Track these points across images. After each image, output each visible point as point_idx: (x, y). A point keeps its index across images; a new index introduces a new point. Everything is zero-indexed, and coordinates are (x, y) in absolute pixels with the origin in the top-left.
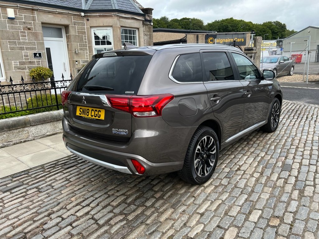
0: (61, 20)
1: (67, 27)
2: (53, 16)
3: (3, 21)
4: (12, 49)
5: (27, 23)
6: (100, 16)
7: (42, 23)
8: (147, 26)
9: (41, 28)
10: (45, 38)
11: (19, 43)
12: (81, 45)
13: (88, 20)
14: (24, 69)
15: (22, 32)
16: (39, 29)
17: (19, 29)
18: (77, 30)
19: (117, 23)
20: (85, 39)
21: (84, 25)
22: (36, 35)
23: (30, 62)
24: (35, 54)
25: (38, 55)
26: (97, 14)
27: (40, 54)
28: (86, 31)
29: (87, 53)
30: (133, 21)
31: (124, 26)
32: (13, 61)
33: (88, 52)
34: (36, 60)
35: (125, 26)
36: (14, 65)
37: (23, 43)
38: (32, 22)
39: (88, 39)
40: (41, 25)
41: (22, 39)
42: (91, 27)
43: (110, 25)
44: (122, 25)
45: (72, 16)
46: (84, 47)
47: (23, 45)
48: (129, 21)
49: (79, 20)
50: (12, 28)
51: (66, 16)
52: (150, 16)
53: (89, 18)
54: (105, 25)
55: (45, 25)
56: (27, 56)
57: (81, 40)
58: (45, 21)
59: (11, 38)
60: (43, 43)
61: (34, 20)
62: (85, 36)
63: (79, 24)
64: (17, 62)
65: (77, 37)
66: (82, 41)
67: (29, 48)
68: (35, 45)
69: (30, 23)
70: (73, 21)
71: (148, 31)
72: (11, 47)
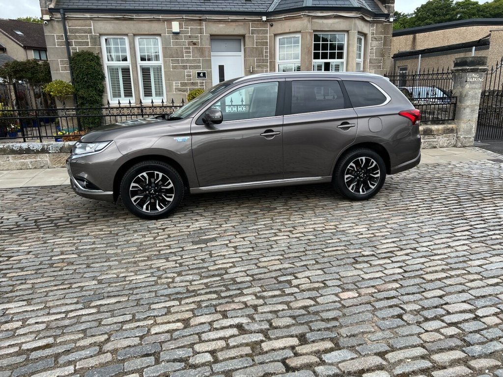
0: (234, 29)
1: (244, 36)
2: (225, 25)
3: (167, 37)
4: (174, 68)
5: (193, 37)
6: (286, 19)
7: (211, 35)
8: (380, 25)
9: (208, 41)
10: (212, 54)
11: (183, 61)
12: (259, 61)
13: (272, 26)
14: (184, 91)
15: (186, 48)
16: (206, 43)
17: (184, 45)
18: (255, 41)
19: (307, 27)
20: (266, 52)
21: (267, 33)
22: (201, 51)
23: (193, 84)
24: (199, 74)
25: (202, 75)
26: (282, 16)
27: (204, 74)
28: (268, 41)
31: (319, 29)
32: (174, 82)
33: (269, 69)
34: (199, 81)
35: (322, 29)
36: (175, 86)
37: (186, 61)
38: (199, 35)
39: (270, 52)
40: (209, 38)
42: (275, 35)
43: (298, 30)
44: (315, 29)
45: (250, 23)
46: (263, 63)
47: (186, 63)
48: (330, 21)
49: (260, 26)
50: (176, 44)
51: (242, 24)
52: (389, 7)
53: (273, 23)
54: (291, 31)
55: (214, 38)
56: (190, 76)
57: (259, 54)
58: (214, 33)
59: (175, 55)
60: (210, 60)
61: (201, 33)
62: (266, 48)
63: (258, 32)
64: (178, 83)
65: (255, 49)
66: (261, 55)
67: (192, 66)
68: (199, 63)
69: (197, 37)
70: (251, 29)
71: (382, 33)
72: (174, 66)
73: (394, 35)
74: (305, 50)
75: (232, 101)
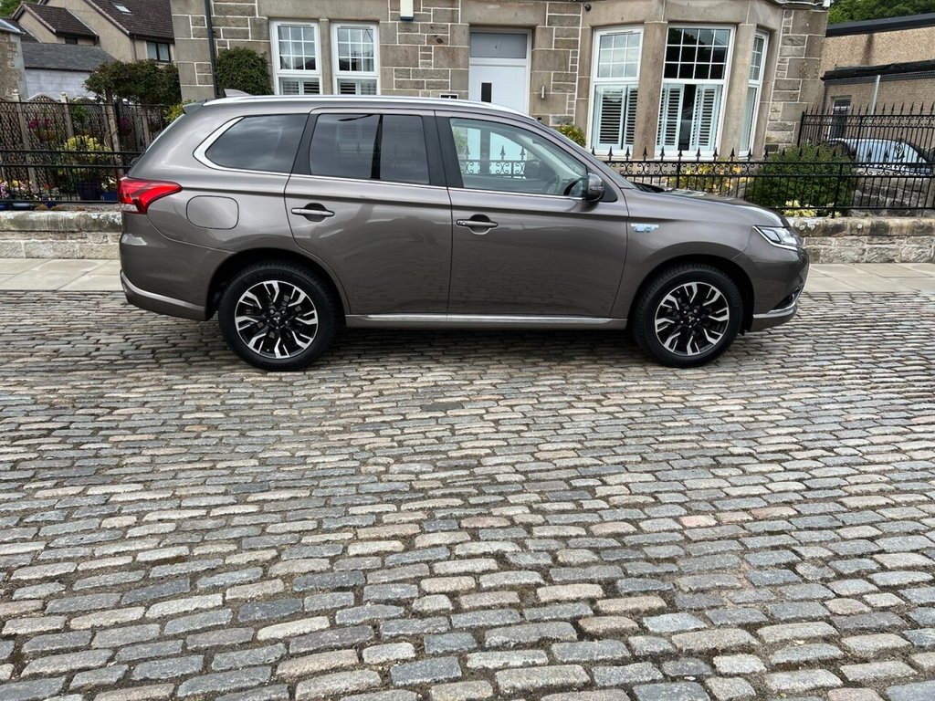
0: (516, 14)
1: (533, 29)
2: (498, 6)
3: (390, 26)
4: (400, 85)
5: (437, 28)
7: (472, 25)
8: (802, 14)
9: (465, 37)
10: (472, 60)
11: (416, 74)
12: (558, 77)
13: (588, 9)
15: (424, 48)
16: (461, 41)
17: (420, 42)
18: (554, 38)
19: (657, 14)
20: (574, 61)
21: (578, 23)
22: (451, 55)
28: (579, 39)
29: (572, 97)
31: (680, 19)
33: (576, 94)
35: (685, 19)
37: (422, 74)
38: (449, 24)
39: (580, 60)
40: (467, 30)
41: (422, 64)
42: (594, 28)
43: (640, 19)
44: (673, 18)
46: (566, 81)
47: (423, 77)
49: (565, 10)
50: (406, 39)
53: (592, 4)
54: (625, 20)
55: (477, 30)
57: (561, 64)
58: (477, 21)
59: (402, 62)
60: (467, 73)
61: (453, 19)
62: (575, 54)
63: (561, 20)
65: (552, 55)
66: (564, 67)
67: (433, 83)
68: (446, 77)
69: (444, 28)
70: (547, 14)
71: (804, 30)
72: (399, 82)
73: (830, 33)
74: (650, 59)
75: (503, 153)
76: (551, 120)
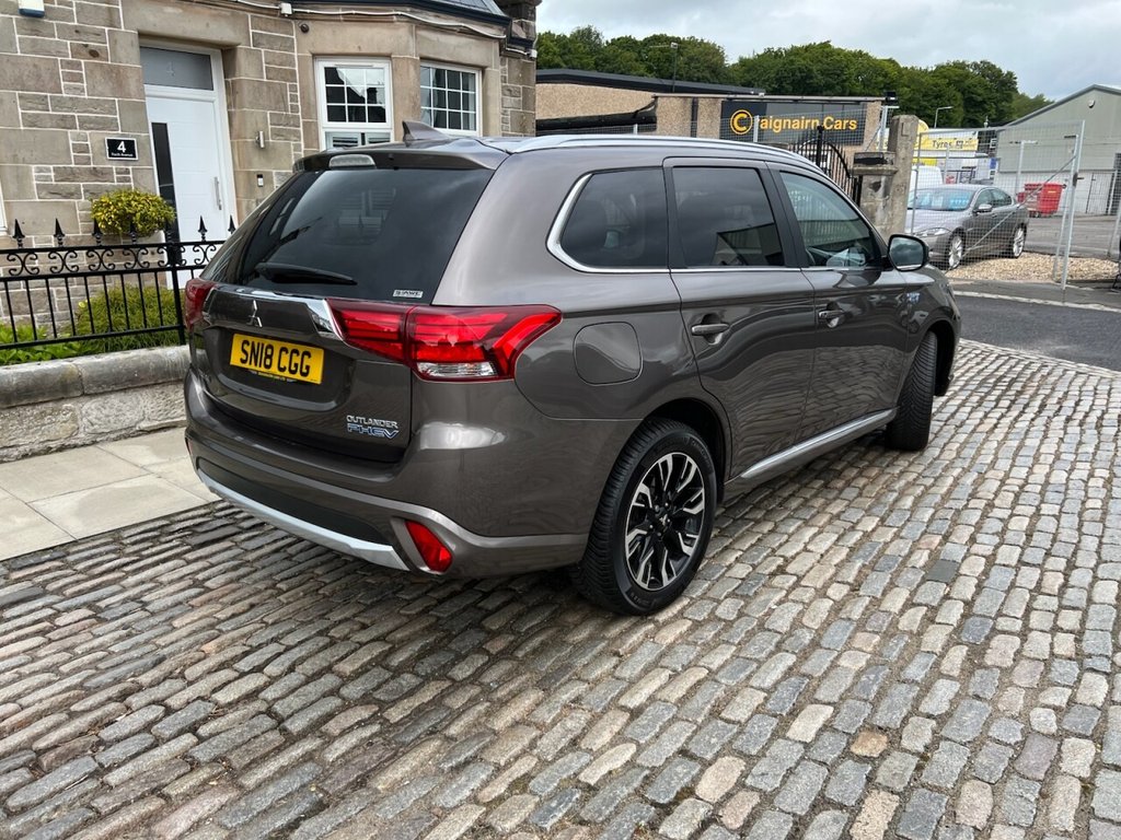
0: (208, 25)
1: (228, 52)
2: (180, 11)
4: (32, 122)
5: (86, 33)
6: (349, 19)
7: (142, 35)
8: (514, 62)
9: (135, 51)
10: (149, 89)
11: (59, 104)
12: (276, 120)
13: (305, 30)
14: (70, 195)
15: (69, 63)
16: (129, 57)
17: (59, 53)
18: (264, 65)
19: (407, 47)
20: (294, 98)
21: (291, 48)
22: (116, 76)
23: (95, 173)
24: (113, 145)
25: (122, 147)
26: (338, 9)
27: (130, 145)
28: (297, 69)
29: (296, 147)
30: (464, 40)
31: (432, 56)
32: (33, 167)
33: (302, 143)
34: (114, 166)
35: (436, 57)
36: (38, 178)
37: (70, 104)
38: (107, 29)
39: (302, 98)
40: (136, 40)
41: (68, 88)
42: (315, 56)
43: (385, 51)
44: (425, 54)
45: (249, 15)
46: (287, 125)
47: (71, 109)
48: (453, 40)
49: (272, 28)
50: (34, 48)
51: (228, 14)
53: (310, 24)
54: (364, 51)
55: (152, 44)
56: (85, 149)
57: (278, 102)
58: (150, 28)
59: (31, 83)
60: (142, 107)
61: (112, 23)
62: (293, 88)
63: (271, 41)
64: (48, 170)
65: (265, 88)
66: (282, 105)
67: (90, 121)
68: (112, 111)
69: (99, 34)
70: (251, 31)
71: (519, 80)
72: (30, 116)
76: (275, 178)
